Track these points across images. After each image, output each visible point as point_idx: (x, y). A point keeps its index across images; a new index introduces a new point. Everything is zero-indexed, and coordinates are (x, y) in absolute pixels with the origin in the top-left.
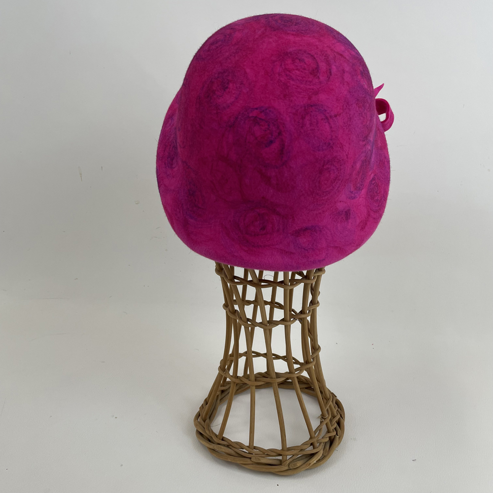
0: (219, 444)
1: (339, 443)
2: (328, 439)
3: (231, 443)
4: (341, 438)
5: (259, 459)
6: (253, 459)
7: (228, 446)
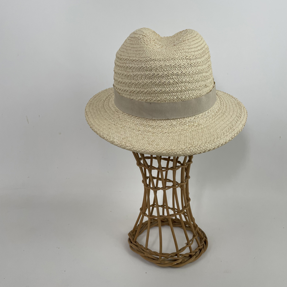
2: (188, 255)
3: (138, 245)
4: (197, 258)
5: (148, 255)
6: (145, 254)
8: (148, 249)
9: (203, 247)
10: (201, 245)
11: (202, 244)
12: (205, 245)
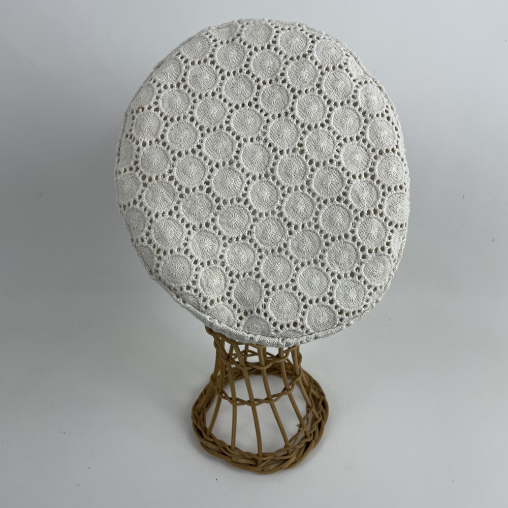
0: (208, 441)
1: (314, 447)
2: (303, 445)
3: (216, 441)
4: (317, 442)
5: (238, 460)
6: (233, 459)
7: (214, 443)
8: (236, 448)
9: (323, 417)
10: (319, 415)
11: (320, 412)
12: (324, 411)
